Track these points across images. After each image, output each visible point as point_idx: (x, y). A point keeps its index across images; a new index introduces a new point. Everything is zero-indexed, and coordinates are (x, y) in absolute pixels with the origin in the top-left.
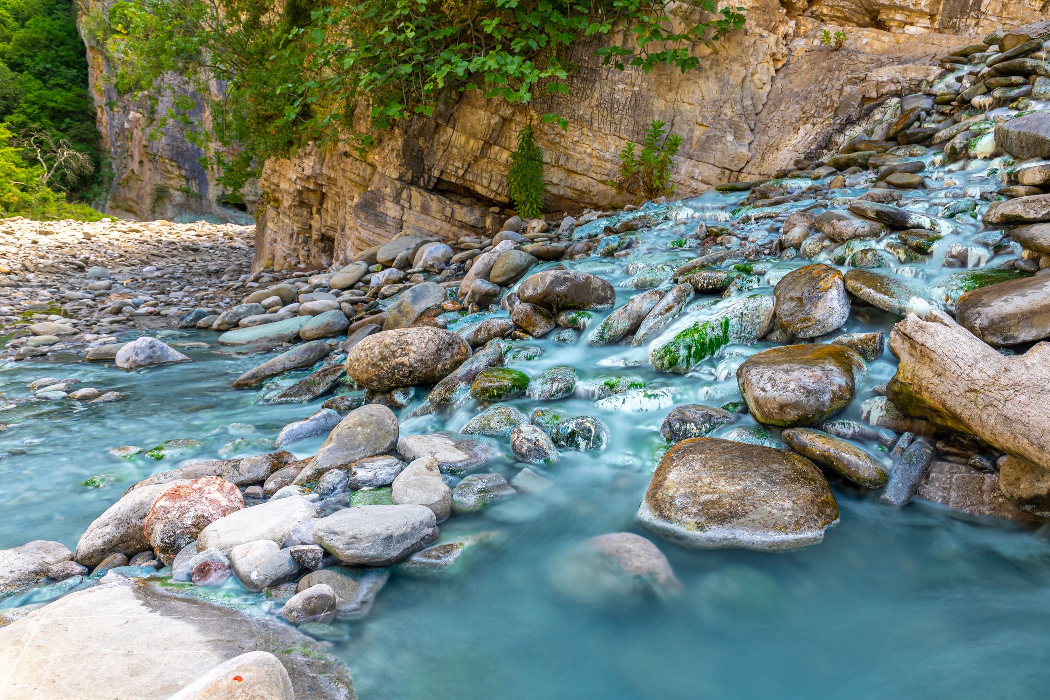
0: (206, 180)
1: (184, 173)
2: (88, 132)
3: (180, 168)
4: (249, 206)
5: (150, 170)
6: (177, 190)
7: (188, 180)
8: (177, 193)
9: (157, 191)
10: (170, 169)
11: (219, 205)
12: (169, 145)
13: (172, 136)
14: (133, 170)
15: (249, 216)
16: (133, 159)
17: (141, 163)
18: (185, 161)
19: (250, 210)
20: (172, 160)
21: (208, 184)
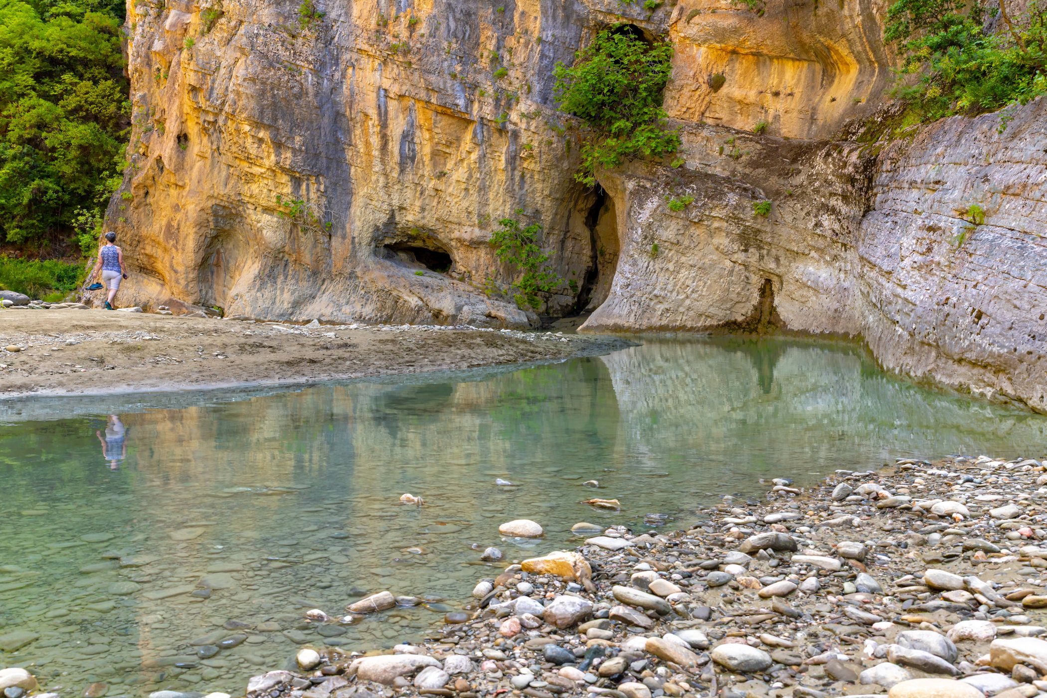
0: (347, 180)
1: (287, 157)
2: (105, 102)
3: (278, 146)
4: (458, 255)
5: (203, 157)
6: (267, 210)
7: (297, 182)
8: (266, 218)
9: (215, 214)
10: (253, 149)
11: (375, 253)
12: (253, 80)
13: (264, 56)
14: (159, 160)
15: (461, 286)
16: (162, 132)
17: (182, 139)
18: (295, 126)
19: (460, 267)
20: (257, 124)
21: (350, 193)
